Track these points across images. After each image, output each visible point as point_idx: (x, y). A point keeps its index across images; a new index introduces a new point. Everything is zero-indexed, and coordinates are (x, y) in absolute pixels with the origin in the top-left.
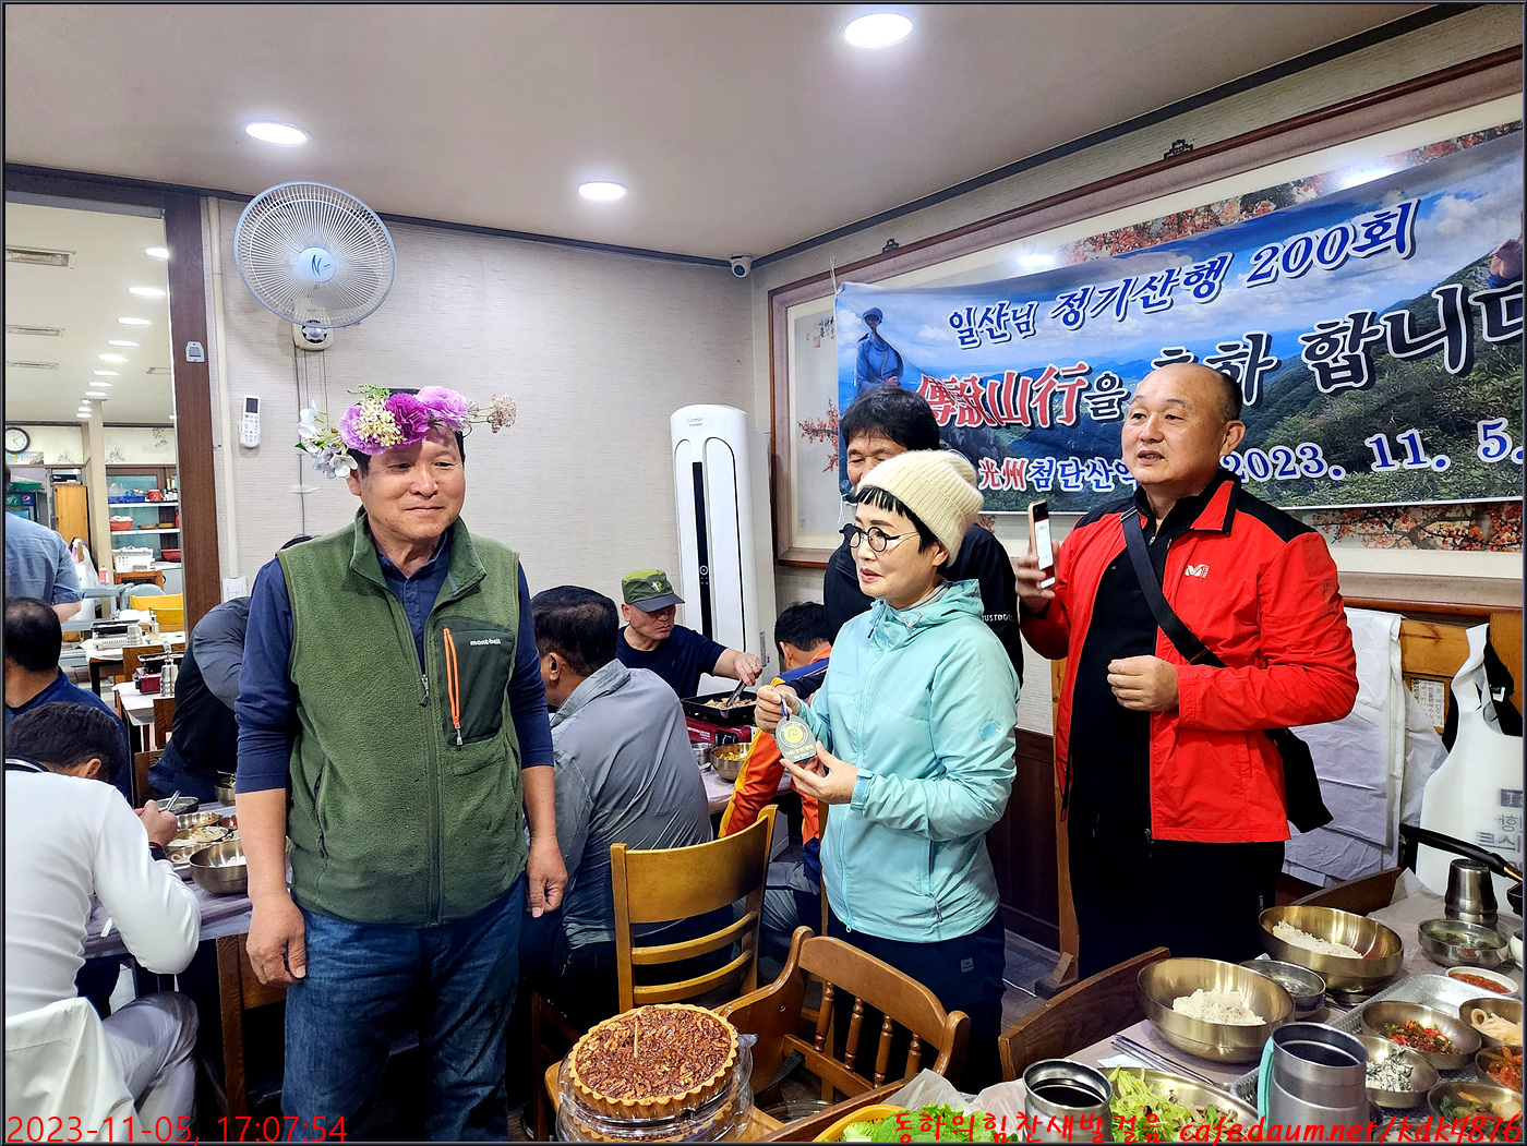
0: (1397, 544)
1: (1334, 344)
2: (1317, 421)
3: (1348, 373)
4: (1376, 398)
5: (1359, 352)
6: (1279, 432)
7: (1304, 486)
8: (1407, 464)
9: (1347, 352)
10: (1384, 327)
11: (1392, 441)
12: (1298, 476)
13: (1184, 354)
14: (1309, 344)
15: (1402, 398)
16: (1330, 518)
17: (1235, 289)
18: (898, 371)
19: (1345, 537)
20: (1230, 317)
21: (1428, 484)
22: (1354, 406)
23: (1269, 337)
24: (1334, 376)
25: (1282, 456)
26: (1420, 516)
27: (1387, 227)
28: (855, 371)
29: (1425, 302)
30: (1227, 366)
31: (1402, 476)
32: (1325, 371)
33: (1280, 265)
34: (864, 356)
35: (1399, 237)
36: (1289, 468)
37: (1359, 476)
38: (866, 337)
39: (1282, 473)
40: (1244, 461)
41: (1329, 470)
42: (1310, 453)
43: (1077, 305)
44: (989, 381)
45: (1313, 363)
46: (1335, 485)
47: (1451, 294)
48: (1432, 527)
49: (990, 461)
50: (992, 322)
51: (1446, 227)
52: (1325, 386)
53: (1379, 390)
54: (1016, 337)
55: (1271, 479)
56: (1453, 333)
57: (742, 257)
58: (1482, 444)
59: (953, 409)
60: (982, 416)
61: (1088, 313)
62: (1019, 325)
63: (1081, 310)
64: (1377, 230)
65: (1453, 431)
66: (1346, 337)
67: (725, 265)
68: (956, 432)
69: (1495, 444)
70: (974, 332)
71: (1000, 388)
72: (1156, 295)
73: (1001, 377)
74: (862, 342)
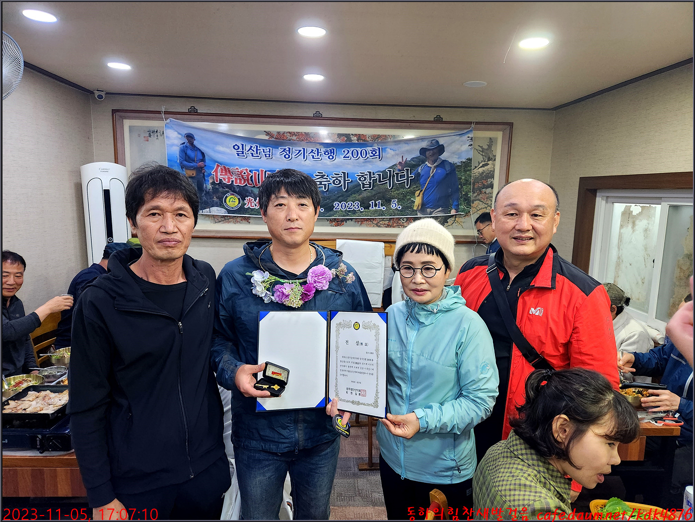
0: (374, 226)
1: (365, 178)
2: (360, 197)
3: (368, 186)
4: (374, 193)
5: (371, 181)
6: (351, 198)
7: (354, 212)
8: (377, 208)
9: (369, 181)
10: (377, 176)
11: (375, 202)
12: (352, 209)
13: (324, 174)
14: (359, 177)
15: (379, 193)
16: (359, 220)
17: (339, 159)
18: (203, 160)
19: (363, 225)
20: (337, 166)
21: (382, 213)
22: (369, 193)
23: (347, 173)
24: (365, 186)
25: (350, 204)
26: (378, 220)
27: (376, 152)
28: (178, 156)
29: (384, 172)
30: (337, 179)
31: (376, 211)
32: (364, 184)
33: (351, 155)
34: (183, 151)
35: (379, 155)
36: (351, 207)
37: (367, 210)
38: (184, 143)
39: (349, 208)
40: (340, 205)
41: (360, 208)
42: (357, 204)
43: (288, 152)
44: (253, 171)
45: (360, 182)
46: (361, 212)
47: (390, 171)
48: (381, 222)
49: (251, 198)
50: (254, 151)
51: (388, 156)
52: (363, 188)
53: (374, 191)
54: (264, 158)
55: (346, 210)
56: (390, 180)
57: (103, 91)
58: (392, 205)
59: (232, 178)
60: (246, 182)
61: (293, 156)
62: (265, 155)
63: (290, 155)
64: (374, 153)
65: (387, 201)
66: (368, 177)
67: (92, 93)
68: (235, 187)
69: (395, 205)
70: (244, 153)
71: (259, 175)
72: (315, 156)
73: (258, 171)
74: (182, 145)
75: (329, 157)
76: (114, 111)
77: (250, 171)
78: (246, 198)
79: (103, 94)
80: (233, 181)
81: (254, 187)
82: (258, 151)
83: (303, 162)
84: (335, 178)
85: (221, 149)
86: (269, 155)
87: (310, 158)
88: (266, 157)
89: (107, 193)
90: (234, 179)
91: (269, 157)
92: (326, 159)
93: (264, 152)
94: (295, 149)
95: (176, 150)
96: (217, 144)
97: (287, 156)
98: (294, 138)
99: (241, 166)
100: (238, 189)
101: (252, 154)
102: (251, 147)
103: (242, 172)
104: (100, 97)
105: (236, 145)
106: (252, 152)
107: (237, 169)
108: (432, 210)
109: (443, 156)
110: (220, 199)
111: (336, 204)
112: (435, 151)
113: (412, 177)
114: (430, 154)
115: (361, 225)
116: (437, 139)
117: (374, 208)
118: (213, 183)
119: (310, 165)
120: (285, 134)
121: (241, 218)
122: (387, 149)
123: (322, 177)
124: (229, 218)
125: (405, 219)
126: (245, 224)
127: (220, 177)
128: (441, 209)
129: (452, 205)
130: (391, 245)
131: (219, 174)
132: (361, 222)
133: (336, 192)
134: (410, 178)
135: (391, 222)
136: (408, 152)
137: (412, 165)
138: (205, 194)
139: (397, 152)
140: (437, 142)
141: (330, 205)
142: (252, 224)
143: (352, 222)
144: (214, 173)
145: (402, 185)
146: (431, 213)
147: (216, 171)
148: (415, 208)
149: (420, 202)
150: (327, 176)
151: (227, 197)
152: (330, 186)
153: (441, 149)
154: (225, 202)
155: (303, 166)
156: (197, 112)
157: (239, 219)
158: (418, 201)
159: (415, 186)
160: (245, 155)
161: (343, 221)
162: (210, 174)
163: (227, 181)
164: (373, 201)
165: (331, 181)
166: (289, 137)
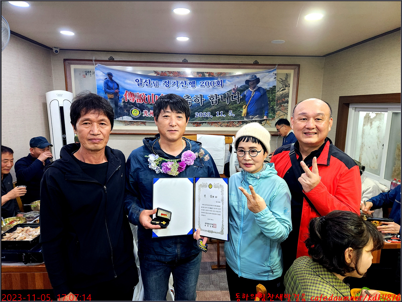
0: (219, 127)
1: (213, 98)
2: (210, 109)
3: (215, 103)
4: (218, 107)
5: (217, 100)
6: (205, 110)
7: (207, 118)
9: (215, 100)
10: (220, 97)
12: (206, 117)
13: (189, 96)
14: (209, 98)
15: (222, 107)
16: (210, 123)
17: (198, 87)
18: (118, 88)
19: (212, 125)
20: (197, 91)
21: (223, 119)
22: (215, 107)
23: (203, 96)
24: (213, 103)
25: (205, 114)
26: (221, 123)
27: (220, 83)
28: (103, 86)
29: (224, 94)
30: (197, 99)
31: (220, 117)
32: (212, 101)
33: (205, 85)
34: (106, 83)
35: (222, 84)
36: (205, 115)
37: (214, 117)
38: (106, 79)
39: (204, 116)
40: (199, 114)
41: (210, 116)
42: (209, 113)
43: (168, 83)
44: (148, 95)
45: (210, 100)
46: (211, 118)
47: (228, 94)
48: (223, 124)
49: (147, 111)
50: (148, 83)
51: (227, 84)
52: (212, 104)
53: (219, 105)
54: (154, 87)
55: (202, 117)
56: (228, 99)
57: (58, 48)
58: (229, 114)
59: (135, 99)
60: (144, 101)
61: (171, 86)
62: (155, 85)
63: (169, 85)
64: (218, 83)
65: (226, 112)
66: (215, 97)
67: (52, 49)
68: (137, 104)
69: (231, 114)
70: (142, 84)
71: (151, 97)
72: (184, 85)
73: (150, 94)
74: (105, 80)
75: (192, 86)
76: (65, 60)
77: (145, 95)
78: (143, 111)
79: (58, 50)
80: (135, 101)
81: (148, 104)
82: (150, 83)
83: (177, 89)
84: (196, 99)
85: (128, 81)
86: (157, 85)
87: (181, 86)
88: (155, 86)
89: (61, 109)
90: (136, 100)
91: (157, 86)
92: (190, 87)
93: (154, 83)
94: (172, 81)
95: (102, 83)
96: (126, 79)
97: (167, 86)
98: (171, 75)
99: (140, 92)
100: (139, 105)
101: (147, 84)
102: (146, 80)
103: (141, 95)
104: (56, 51)
105: (137, 79)
106: (147, 83)
107: (138, 93)
108: (253, 117)
109: (259, 85)
110: (128, 111)
111: (196, 113)
112: (254, 82)
113: (241, 97)
114: (252, 83)
115: (211, 126)
116: (255, 74)
117: (219, 116)
118: (124, 102)
119: (180, 91)
120: (166, 73)
121: (140, 123)
122: (226, 81)
123: (188, 97)
124: (133, 122)
125: (237, 122)
126: (143, 126)
127: (128, 98)
128: (258, 116)
129: (264, 113)
130: (229, 137)
131: (127, 97)
132: (211, 124)
133: (196, 107)
134: (239, 98)
135: (229, 124)
136: (239, 82)
137: (241, 90)
138: (120, 109)
139: (232, 82)
140: (256, 76)
141: (193, 114)
142: (147, 126)
143: (206, 124)
144: (125, 96)
145: (235, 102)
146: (252, 118)
147: (126, 95)
148: (243, 116)
149: (246, 112)
150: (191, 97)
151: (132, 110)
152: (193, 103)
153: (258, 80)
154: (131, 113)
155: (177, 91)
156: (114, 60)
157: (139, 123)
158: (244, 111)
159: (242, 103)
160: (142, 85)
161: (200, 123)
162: (122, 97)
163: (132, 101)
164: (218, 112)
165: (194, 100)
166: (168, 74)
